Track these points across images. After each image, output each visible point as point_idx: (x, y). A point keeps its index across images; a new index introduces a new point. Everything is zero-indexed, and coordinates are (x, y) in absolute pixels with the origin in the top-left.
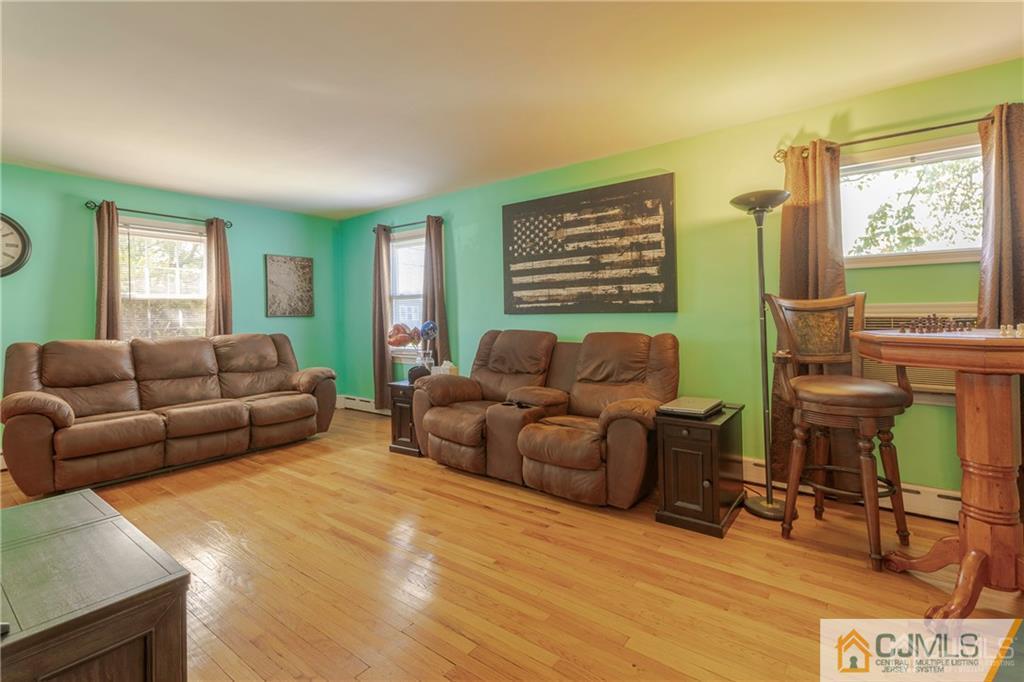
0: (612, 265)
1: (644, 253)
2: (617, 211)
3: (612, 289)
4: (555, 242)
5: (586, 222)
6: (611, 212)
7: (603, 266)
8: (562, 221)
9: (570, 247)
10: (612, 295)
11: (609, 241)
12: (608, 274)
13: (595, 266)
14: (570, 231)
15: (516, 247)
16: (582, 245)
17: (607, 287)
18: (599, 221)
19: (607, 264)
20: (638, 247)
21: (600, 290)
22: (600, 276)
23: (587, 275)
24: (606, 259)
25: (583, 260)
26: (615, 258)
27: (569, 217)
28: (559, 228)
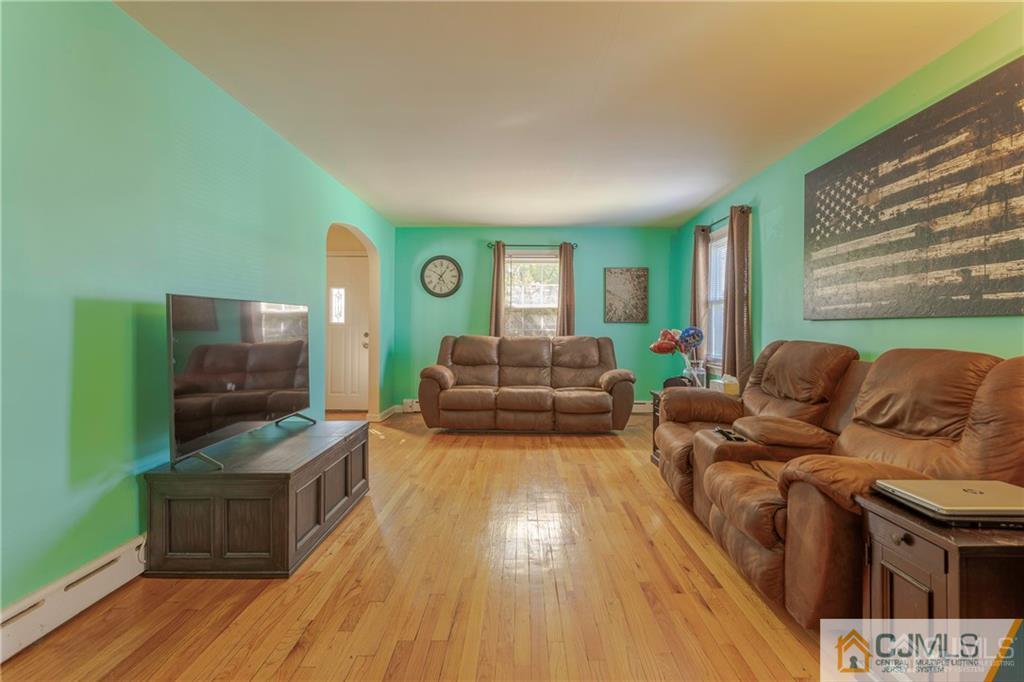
0: (953, 234)
2: (962, 137)
3: (951, 276)
4: (866, 210)
5: (912, 169)
6: (952, 142)
7: (938, 238)
8: (876, 177)
9: (887, 215)
10: (951, 288)
11: (948, 192)
12: (944, 250)
13: (927, 238)
14: (887, 190)
15: (818, 227)
16: (904, 208)
17: (942, 273)
18: (931, 163)
19: (942, 233)
21: (932, 278)
22: (932, 254)
23: (910, 255)
24: (943, 224)
25: (905, 232)
26: (958, 220)
27: (887, 167)
28: (871, 188)
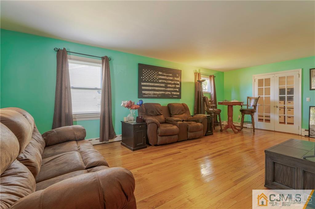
0: (170, 87)
1: (176, 86)
2: (171, 75)
3: (169, 93)
4: (156, 79)
5: (164, 76)
6: (170, 75)
8: (158, 74)
9: (160, 81)
10: (169, 94)
11: (169, 81)
12: (169, 89)
13: (166, 87)
14: (160, 77)
15: (144, 77)
16: (163, 81)
17: (169, 92)
18: (167, 76)
19: (169, 87)
20: (175, 84)
21: (167, 93)
22: (167, 89)
23: (164, 89)
24: (169, 86)
25: (163, 85)
26: (170, 86)
27: (160, 73)
28: (157, 75)
